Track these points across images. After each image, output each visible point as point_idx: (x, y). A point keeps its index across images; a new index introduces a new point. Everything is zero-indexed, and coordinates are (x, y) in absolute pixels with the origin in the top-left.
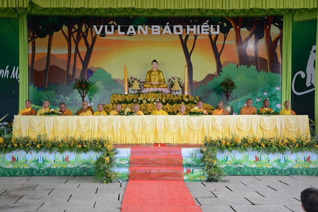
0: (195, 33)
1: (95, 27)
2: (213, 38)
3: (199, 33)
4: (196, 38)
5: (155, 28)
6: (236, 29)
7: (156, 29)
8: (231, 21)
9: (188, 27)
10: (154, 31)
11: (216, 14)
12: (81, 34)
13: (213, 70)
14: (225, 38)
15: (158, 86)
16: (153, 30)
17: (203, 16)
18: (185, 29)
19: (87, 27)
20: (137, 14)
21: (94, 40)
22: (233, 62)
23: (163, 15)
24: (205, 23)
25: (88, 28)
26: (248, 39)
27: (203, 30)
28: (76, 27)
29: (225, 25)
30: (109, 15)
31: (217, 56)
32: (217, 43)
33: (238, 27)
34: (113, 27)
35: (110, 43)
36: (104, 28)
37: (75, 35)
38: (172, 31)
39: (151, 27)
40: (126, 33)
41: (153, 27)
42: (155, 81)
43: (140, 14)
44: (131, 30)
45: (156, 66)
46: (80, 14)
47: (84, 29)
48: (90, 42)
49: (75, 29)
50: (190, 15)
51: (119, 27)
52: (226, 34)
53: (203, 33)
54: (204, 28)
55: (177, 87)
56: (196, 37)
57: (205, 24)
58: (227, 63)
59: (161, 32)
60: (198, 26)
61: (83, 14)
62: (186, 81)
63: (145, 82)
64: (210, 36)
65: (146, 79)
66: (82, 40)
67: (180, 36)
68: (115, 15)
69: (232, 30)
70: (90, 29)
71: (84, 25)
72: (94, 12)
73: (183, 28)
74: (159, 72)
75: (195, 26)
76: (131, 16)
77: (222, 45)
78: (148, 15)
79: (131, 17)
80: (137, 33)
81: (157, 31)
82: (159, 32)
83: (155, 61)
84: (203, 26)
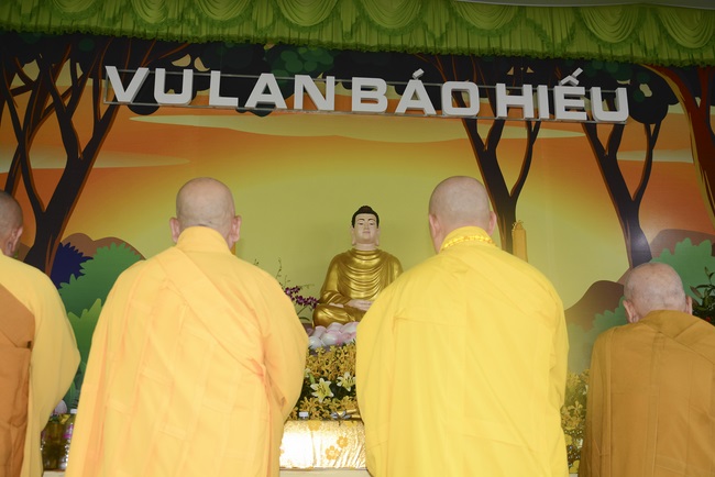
0: (529, 113)
1: (112, 71)
2: (604, 136)
3: (544, 113)
4: (532, 136)
5: (363, 89)
6: (690, 106)
7: (370, 93)
8: (668, 80)
9: (501, 88)
10: (363, 101)
11: (606, 52)
12: (50, 100)
13: (615, 263)
14: (652, 141)
16: (356, 94)
17: (559, 54)
18: (486, 100)
19: (80, 73)
20: (295, 35)
21: (102, 125)
22: (697, 237)
23: (397, 42)
24: (568, 79)
25: (84, 79)
27: (560, 103)
28: (32, 70)
29: (646, 91)
30: (177, 32)
32: (620, 156)
33: (698, 100)
34: (188, 76)
35: (173, 139)
36: (150, 80)
37: (22, 101)
38: (437, 104)
39: (348, 86)
40: (242, 102)
41: (357, 82)
43: (303, 36)
44: (267, 91)
45: (372, 229)
46: (56, 23)
47: (64, 81)
48: (84, 132)
49: (24, 77)
50: (506, 47)
51: (216, 77)
52: (652, 127)
53: (561, 114)
54: (567, 97)
56: (533, 128)
57: (568, 84)
59: (392, 105)
60: (543, 90)
61: (67, 23)
63: (321, 301)
65: (324, 289)
66: (51, 124)
67: (470, 124)
68: (204, 34)
69: (676, 110)
70: (90, 82)
71: (67, 66)
72: (114, 20)
73: (482, 94)
74: (386, 257)
75: (527, 89)
76: (266, 41)
77: (642, 167)
78: (338, 40)
79: (268, 47)
80: (290, 106)
81: (374, 101)
82: (382, 106)
83: (366, 210)
84: (560, 91)
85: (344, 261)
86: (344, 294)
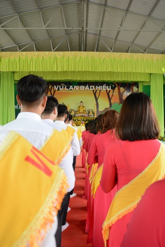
4: (100, 92)
8: (116, 84)
12: (49, 90)
13: (108, 106)
14: (113, 92)
15: (83, 113)
17: (103, 82)
21: (54, 92)
22: (117, 103)
26: (123, 92)
29: (113, 86)
31: (110, 100)
32: (110, 94)
33: (119, 87)
35: (61, 93)
42: (81, 111)
45: (82, 104)
47: (50, 87)
48: (53, 94)
52: (114, 90)
55: (91, 113)
58: (114, 103)
62: (95, 111)
63: (77, 111)
64: (107, 91)
66: (49, 92)
67: (93, 91)
68: (64, 81)
69: (116, 88)
70: (53, 87)
71: (50, 85)
74: (83, 106)
77: (112, 95)
79: (71, 82)
83: (81, 102)
85: (79, 107)
86: (79, 110)
